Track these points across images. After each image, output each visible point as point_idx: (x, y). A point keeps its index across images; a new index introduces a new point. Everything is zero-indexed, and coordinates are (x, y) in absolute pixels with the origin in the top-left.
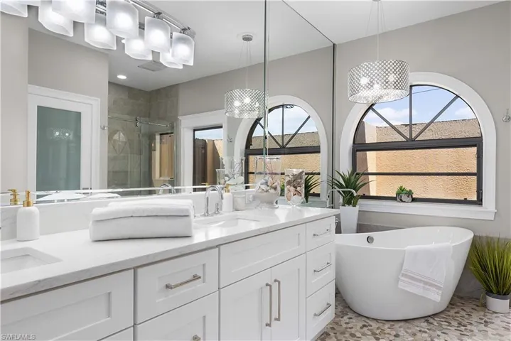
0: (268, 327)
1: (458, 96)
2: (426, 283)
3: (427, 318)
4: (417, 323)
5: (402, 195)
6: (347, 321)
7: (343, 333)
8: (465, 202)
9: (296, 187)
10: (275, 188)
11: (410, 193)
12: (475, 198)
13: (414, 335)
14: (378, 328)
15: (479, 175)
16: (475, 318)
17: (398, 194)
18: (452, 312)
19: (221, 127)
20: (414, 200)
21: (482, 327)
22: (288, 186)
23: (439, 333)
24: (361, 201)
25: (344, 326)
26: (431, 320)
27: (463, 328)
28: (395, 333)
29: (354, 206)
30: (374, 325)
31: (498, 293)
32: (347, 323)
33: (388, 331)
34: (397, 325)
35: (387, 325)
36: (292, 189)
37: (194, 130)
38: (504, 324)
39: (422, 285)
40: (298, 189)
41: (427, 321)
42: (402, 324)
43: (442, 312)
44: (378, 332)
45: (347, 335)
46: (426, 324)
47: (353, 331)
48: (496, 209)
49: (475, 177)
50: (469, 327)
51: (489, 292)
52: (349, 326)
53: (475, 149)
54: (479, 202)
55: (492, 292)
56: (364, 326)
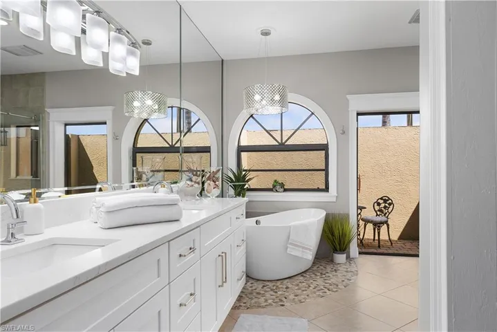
0: (221, 288)
1: (313, 114)
2: (303, 248)
3: (302, 274)
4: (296, 278)
5: (278, 187)
6: (251, 285)
7: (251, 293)
8: (318, 190)
9: (215, 182)
10: (198, 183)
11: (282, 185)
12: (324, 187)
13: (298, 285)
14: (274, 286)
15: (326, 170)
16: (329, 269)
17: (274, 186)
18: (315, 268)
19: (105, 123)
20: (285, 190)
21: (334, 273)
22: (209, 181)
23: (312, 281)
24: (248, 193)
25: (250, 289)
26: (305, 275)
27: (324, 276)
28: (285, 287)
29: (243, 197)
30: (270, 284)
31: (340, 250)
32: (251, 287)
33: (281, 286)
34: (286, 281)
35: (279, 283)
36: (212, 183)
37: (66, 125)
38: (345, 270)
39: (301, 249)
40: (217, 183)
41: (302, 276)
42: (288, 280)
43: (309, 269)
44: (275, 288)
45: (255, 294)
46: (302, 278)
47: (257, 291)
48: (337, 193)
49: (324, 172)
50: (327, 275)
51: (335, 251)
52: (254, 288)
53: (323, 152)
54: (327, 189)
55: (337, 250)
56: (264, 286)
